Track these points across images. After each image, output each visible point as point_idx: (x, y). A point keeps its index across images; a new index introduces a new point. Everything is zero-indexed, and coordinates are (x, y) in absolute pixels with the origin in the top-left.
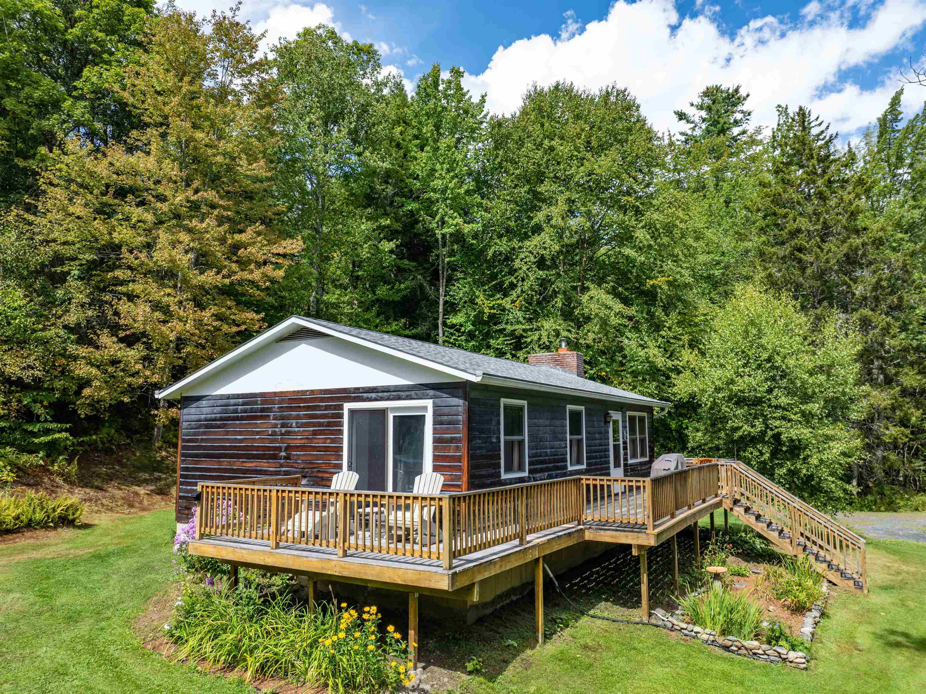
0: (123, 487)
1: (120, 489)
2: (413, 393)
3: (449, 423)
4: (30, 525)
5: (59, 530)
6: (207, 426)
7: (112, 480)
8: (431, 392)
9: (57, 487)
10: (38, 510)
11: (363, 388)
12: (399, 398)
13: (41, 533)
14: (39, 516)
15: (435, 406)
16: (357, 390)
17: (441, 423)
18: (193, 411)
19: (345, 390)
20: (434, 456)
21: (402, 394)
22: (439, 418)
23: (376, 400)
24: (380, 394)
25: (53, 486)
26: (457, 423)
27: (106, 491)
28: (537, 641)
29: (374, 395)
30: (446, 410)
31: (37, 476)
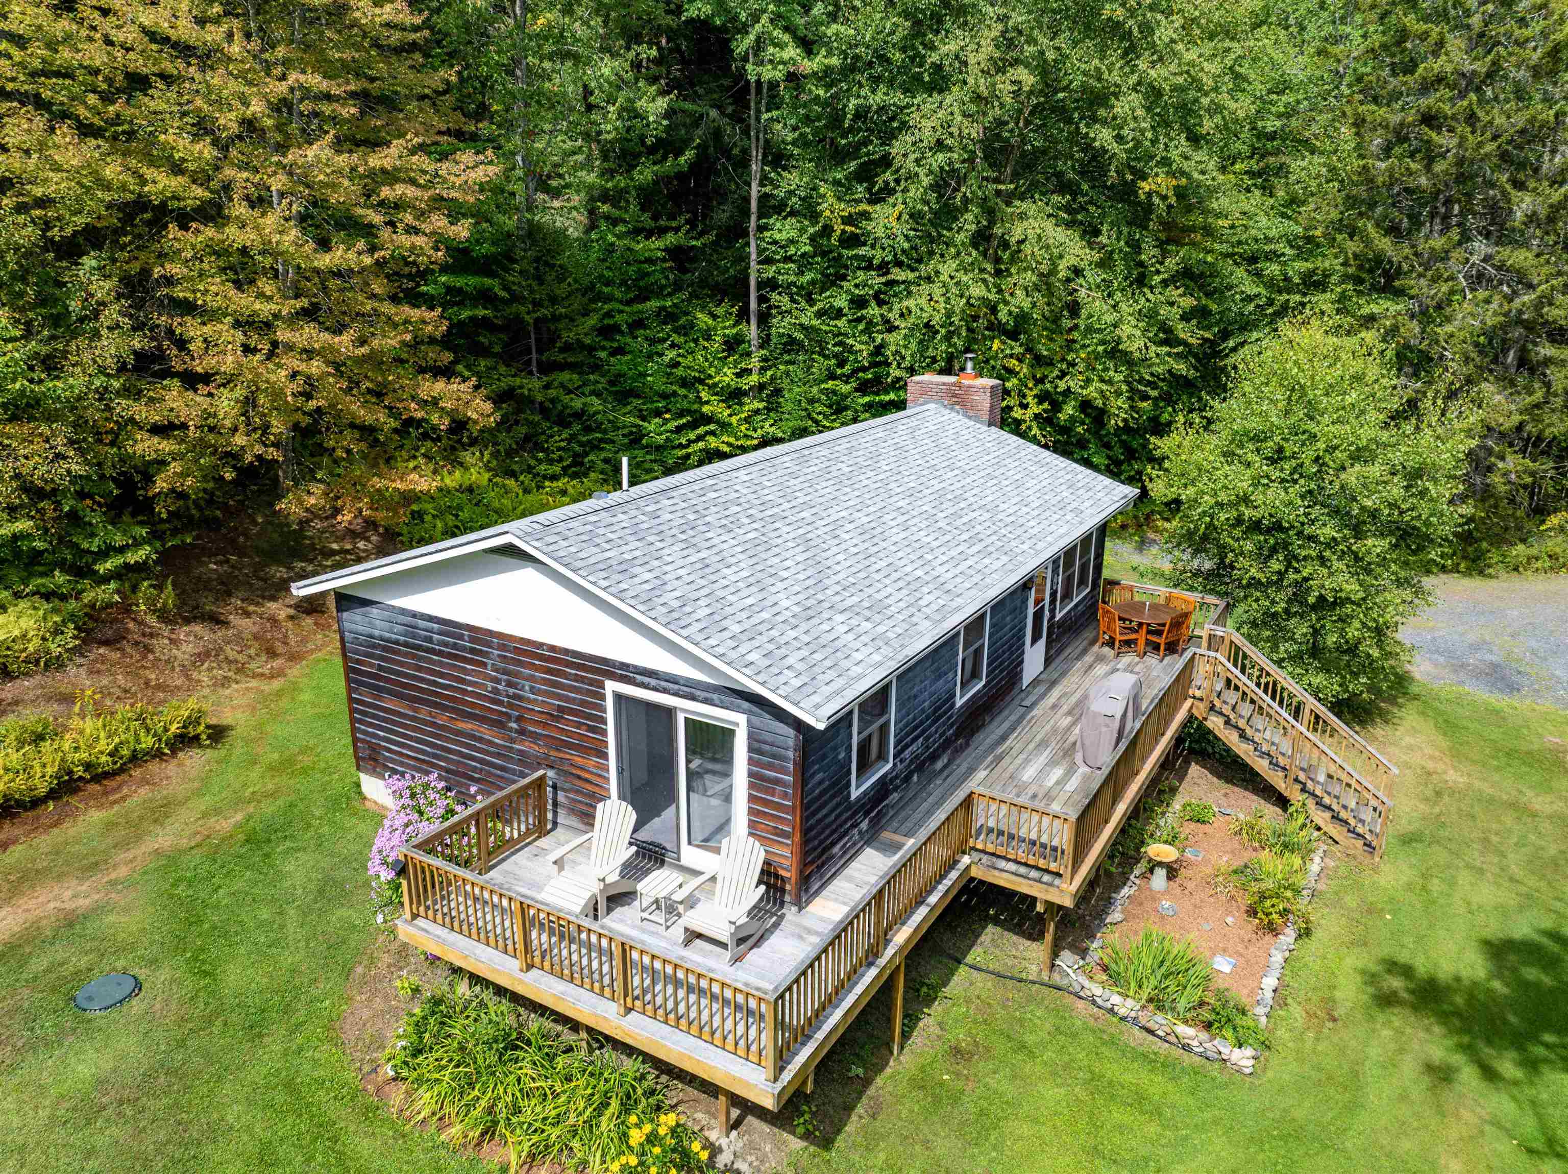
0: (251, 608)
1: (247, 614)
2: (715, 697)
3: (774, 756)
4: (135, 759)
5: (180, 754)
6: (385, 649)
7: (229, 594)
8: (746, 705)
9: (151, 635)
10: (142, 733)
11: (635, 667)
12: (693, 698)
13: (154, 766)
14: (148, 742)
15: (750, 724)
16: (624, 666)
17: (761, 752)
18: (358, 618)
19: (604, 661)
20: (750, 795)
21: (698, 693)
22: (756, 745)
23: (655, 689)
24: (663, 684)
25: (144, 635)
26: (784, 759)
27: (225, 624)
28: (892, 1053)
29: (653, 682)
30: (768, 737)
31: (116, 620)
